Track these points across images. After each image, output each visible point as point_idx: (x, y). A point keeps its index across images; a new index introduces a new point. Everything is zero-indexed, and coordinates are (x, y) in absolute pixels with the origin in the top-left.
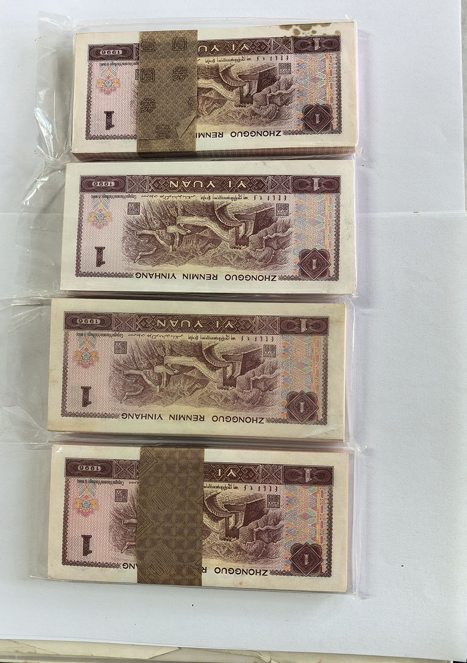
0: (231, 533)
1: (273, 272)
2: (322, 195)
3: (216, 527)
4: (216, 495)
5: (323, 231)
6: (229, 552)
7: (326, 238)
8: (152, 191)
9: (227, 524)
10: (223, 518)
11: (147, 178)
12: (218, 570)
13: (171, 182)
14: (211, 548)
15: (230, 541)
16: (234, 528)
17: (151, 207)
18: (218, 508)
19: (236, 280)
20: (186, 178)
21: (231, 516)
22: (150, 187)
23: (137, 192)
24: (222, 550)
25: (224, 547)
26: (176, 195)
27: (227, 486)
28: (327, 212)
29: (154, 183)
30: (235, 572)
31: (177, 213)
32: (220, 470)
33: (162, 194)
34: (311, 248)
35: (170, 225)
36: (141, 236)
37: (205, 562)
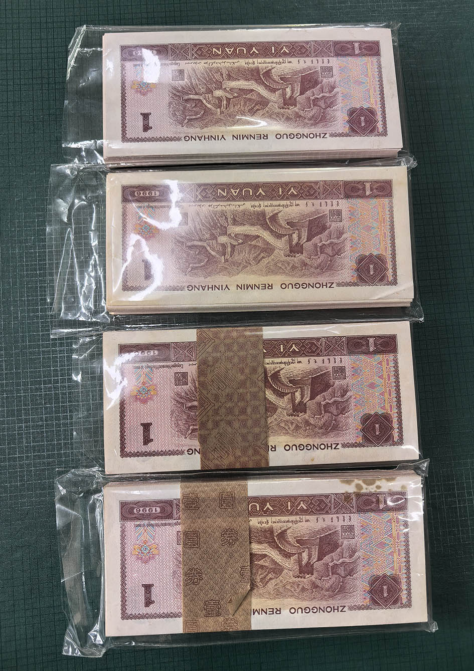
0: (299, 408)
1: (324, 130)
2: (364, 58)
3: (283, 403)
4: (280, 370)
5: (368, 90)
6: (297, 427)
7: (371, 97)
8: (196, 58)
9: (293, 400)
10: (289, 393)
11: (189, 46)
12: (287, 448)
13: (214, 49)
14: (278, 424)
15: (298, 416)
16: (301, 403)
17: (195, 73)
18: (283, 384)
19: (287, 138)
20: (229, 45)
21: (297, 391)
22: (193, 55)
23: (180, 60)
24: (290, 427)
25: (292, 423)
26: (220, 61)
27: (290, 361)
28: (370, 74)
29: (197, 50)
30: (305, 448)
31: (223, 78)
32: (282, 346)
33: (206, 61)
34: (358, 106)
35: (216, 89)
36: (187, 101)
37: (272, 441)
